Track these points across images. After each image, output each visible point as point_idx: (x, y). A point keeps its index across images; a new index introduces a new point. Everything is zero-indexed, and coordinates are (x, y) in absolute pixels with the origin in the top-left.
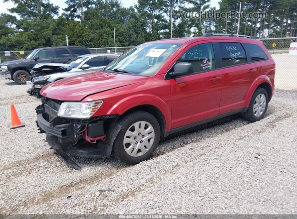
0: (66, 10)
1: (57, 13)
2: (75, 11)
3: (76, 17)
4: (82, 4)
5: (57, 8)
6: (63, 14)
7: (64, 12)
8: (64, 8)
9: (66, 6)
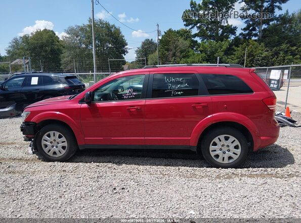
0: (245, 29)
1: (234, 33)
2: (254, 29)
3: (253, 36)
4: (261, 22)
5: (235, 28)
6: (240, 34)
7: (243, 31)
8: (243, 28)
9: (245, 26)
